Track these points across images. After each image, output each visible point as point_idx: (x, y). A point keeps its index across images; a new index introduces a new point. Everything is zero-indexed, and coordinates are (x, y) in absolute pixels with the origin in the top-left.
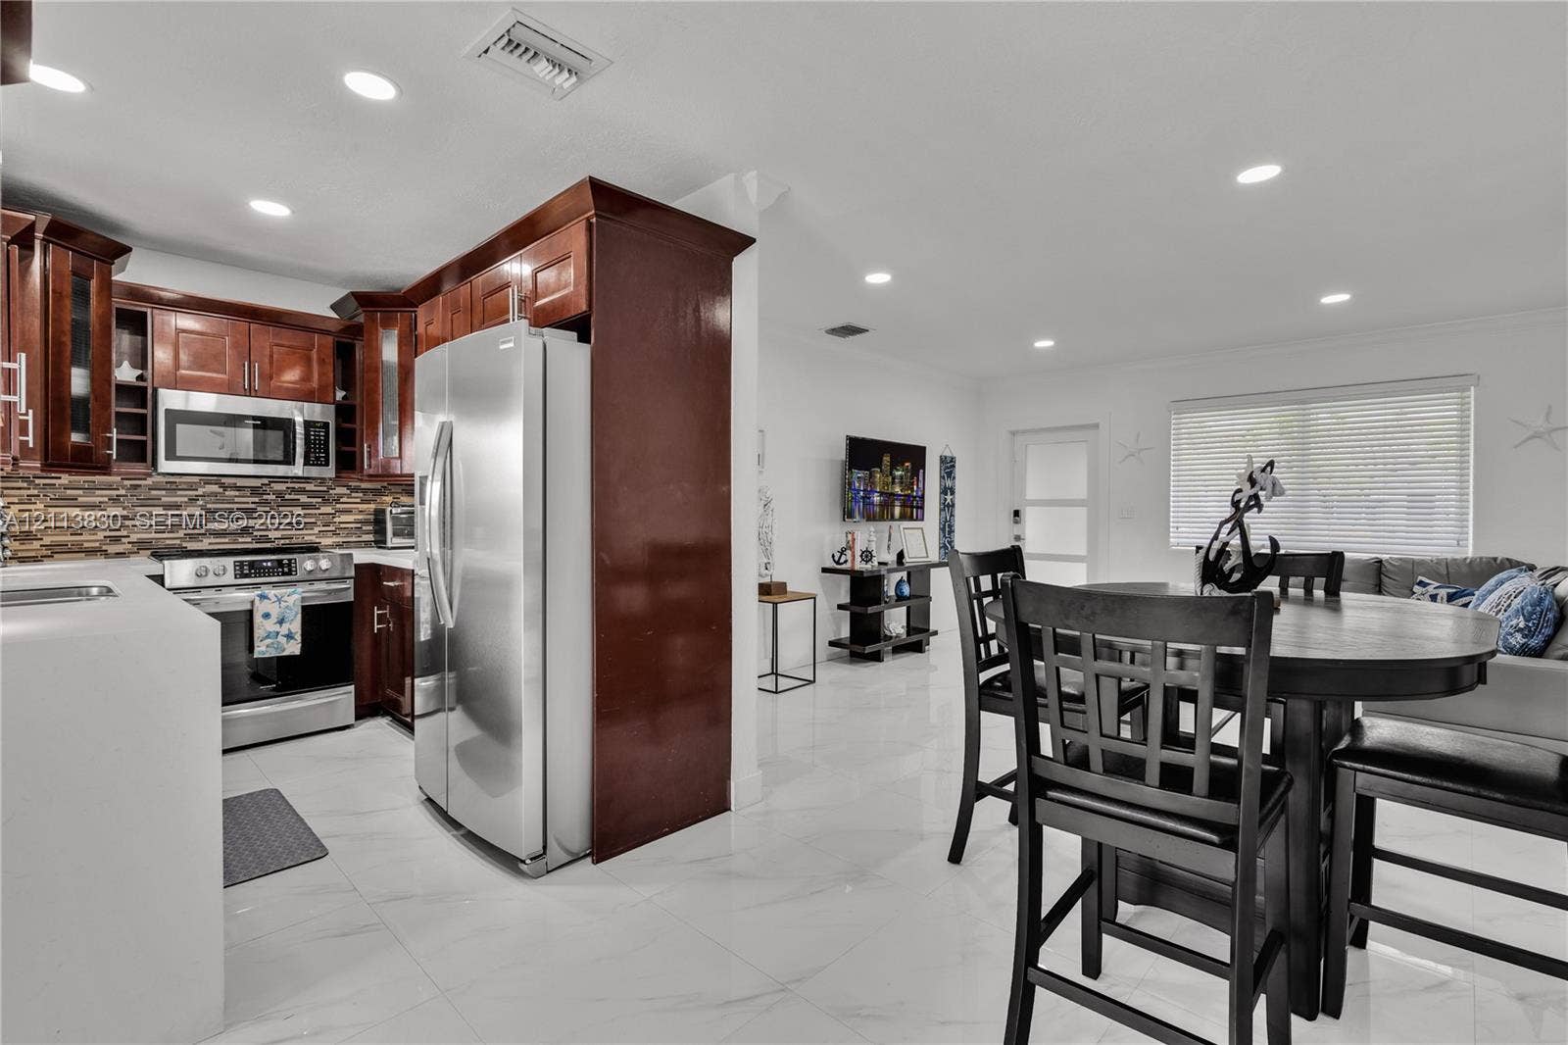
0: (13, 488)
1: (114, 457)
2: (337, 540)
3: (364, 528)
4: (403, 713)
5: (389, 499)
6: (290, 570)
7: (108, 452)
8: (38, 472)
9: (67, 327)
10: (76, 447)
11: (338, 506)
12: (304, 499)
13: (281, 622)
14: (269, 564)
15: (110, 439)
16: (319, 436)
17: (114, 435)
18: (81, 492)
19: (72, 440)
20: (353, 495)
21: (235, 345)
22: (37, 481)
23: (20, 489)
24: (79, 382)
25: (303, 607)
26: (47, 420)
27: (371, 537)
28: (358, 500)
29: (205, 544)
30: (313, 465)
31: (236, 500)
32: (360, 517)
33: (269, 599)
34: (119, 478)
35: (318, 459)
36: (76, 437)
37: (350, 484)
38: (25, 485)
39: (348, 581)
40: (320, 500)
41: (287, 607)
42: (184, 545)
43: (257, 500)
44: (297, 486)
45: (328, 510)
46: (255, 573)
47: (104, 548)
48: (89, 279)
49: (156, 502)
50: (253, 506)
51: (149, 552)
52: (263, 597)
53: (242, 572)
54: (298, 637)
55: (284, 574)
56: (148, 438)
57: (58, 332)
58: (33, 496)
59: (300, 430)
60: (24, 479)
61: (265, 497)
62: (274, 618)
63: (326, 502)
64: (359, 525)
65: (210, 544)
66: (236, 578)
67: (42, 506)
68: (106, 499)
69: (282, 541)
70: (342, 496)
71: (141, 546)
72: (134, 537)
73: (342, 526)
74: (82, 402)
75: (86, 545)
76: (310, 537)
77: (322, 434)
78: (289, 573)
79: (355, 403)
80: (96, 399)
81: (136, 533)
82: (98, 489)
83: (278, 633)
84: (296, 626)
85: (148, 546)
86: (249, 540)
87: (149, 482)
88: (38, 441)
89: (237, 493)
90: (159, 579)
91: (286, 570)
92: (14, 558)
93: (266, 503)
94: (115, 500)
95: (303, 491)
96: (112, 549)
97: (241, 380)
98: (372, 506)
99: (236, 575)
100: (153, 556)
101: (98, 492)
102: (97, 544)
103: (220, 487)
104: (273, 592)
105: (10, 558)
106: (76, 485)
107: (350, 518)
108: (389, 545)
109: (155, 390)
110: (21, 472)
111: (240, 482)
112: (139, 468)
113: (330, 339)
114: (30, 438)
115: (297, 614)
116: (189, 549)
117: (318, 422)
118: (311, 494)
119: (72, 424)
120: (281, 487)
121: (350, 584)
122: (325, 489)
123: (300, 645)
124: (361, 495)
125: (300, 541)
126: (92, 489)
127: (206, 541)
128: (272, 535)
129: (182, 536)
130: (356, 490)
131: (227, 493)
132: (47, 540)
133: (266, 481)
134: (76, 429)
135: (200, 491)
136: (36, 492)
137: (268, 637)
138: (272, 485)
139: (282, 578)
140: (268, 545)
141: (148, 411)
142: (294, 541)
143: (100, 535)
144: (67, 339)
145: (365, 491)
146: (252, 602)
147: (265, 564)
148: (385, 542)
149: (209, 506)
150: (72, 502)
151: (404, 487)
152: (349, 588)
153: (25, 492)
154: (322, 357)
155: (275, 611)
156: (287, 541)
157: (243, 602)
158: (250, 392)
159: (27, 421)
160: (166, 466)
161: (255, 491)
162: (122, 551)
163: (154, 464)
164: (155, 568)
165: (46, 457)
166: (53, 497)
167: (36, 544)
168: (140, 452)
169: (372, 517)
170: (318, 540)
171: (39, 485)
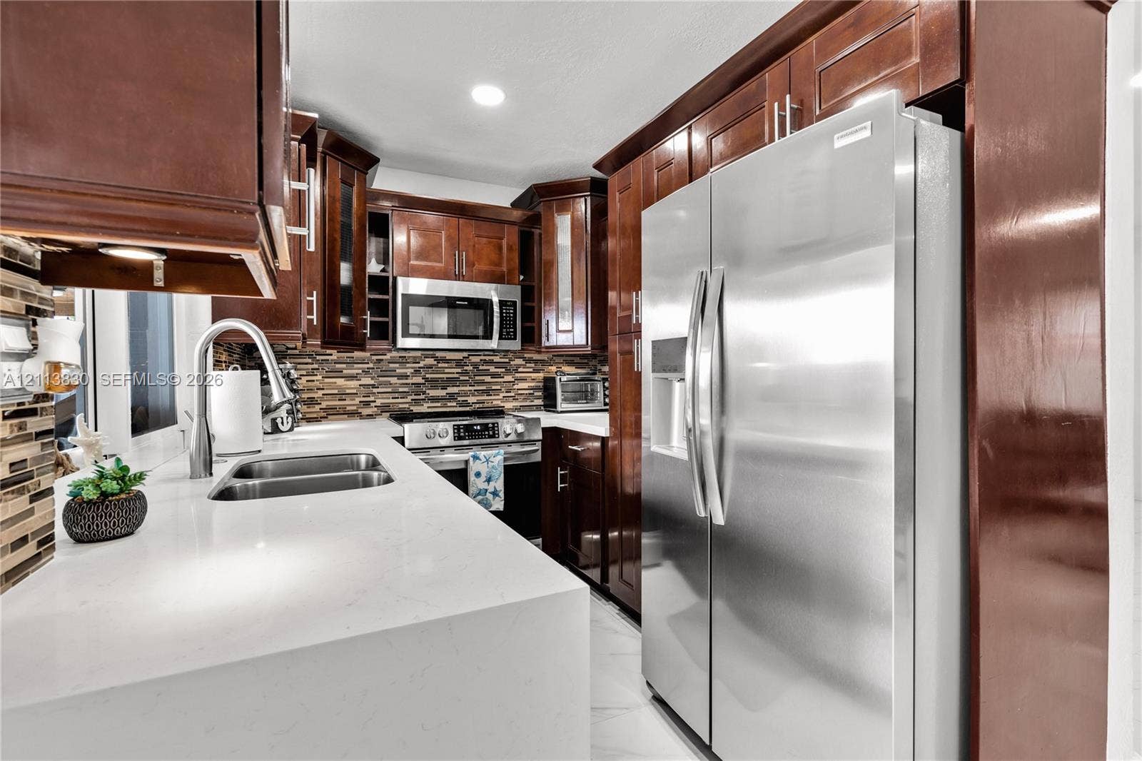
0: (303, 364)
1: (368, 336)
2: (516, 404)
3: (536, 394)
4: (580, 565)
5: (554, 369)
6: (494, 433)
7: (364, 331)
8: (319, 349)
9: (338, 226)
10: (344, 326)
11: (517, 375)
12: (492, 369)
13: (489, 480)
14: (479, 428)
15: (365, 320)
16: (510, 313)
17: (368, 317)
18: (344, 366)
19: (341, 321)
20: (528, 365)
21: (449, 238)
22: (318, 357)
23: (307, 364)
24: (345, 274)
25: (505, 466)
26: (324, 305)
27: (540, 402)
28: (531, 370)
29: (424, 408)
30: (505, 339)
31: (447, 370)
32: (532, 384)
33: (480, 460)
34: (369, 354)
35: (508, 333)
36: (343, 320)
37: (525, 355)
38: (310, 361)
39: (537, 443)
40: (504, 370)
41: (493, 467)
42: (412, 408)
43: (459, 370)
44: (487, 358)
45: (509, 378)
46: (469, 436)
47: (359, 411)
48: (352, 186)
49: (393, 373)
50: (457, 376)
51: (388, 414)
52: (476, 458)
53: (459, 434)
54: (502, 494)
55: (490, 437)
56: (389, 319)
57: (332, 229)
58: (314, 369)
59: (496, 309)
60: (310, 356)
61: (466, 368)
62: (483, 478)
63: (508, 372)
64: (532, 391)
65: (428, 407)
66: (455, 440)
67: (319, 377)
68: (360, 371)
69: (478, 406)
70: (519, 366)
71: (384, 409)
72: (379, 402)
73: (520, 392)
74: (347, 289)
75: (348, 408)
76: (496, 400)
77: (511, 311)
78: (493, 436)
79: (534, 284)
80: (356, 287)
81: (380, 398)
82: (356, 363)
83: (486, 490)
84: (499, 484)
85: (387, 409)
86: (455, 404)
87: (388, 356)
88: (319, 321)
89: (446, 365)
90: (401, 440)
91: (491, 433)
92: (304, 419)
93: (465, 373)
94: (366, 372)
95: (491, 362)
96: (366, 411)
97: (453, 268)
98: (541, 375)
99: (455, 437)
100: (391, 417)
101: (356, 366)
102: (355, 408)
103: (435, 360)
104: (483, 453)
105: (302, 419)
106: (341, 360)
107: (525, 385)
108: (559, 409)
109: (395, 279)
110: (308, 349)
111: (449, 356)
112: (384, 345)
113: (516, 228)
114: (314, 317)
115: (501, 472)
116: (414, 411)
117: (509, 301)
118: (498, 365)
119: (341, 310)
120: (475, 359)
121: (538, 446)
122: (507, 360)
123: (503, 502)
124: (533, 365)
125: (490, 405)
126: (352, 363)
127: (426, 405)
128: (471, 399)
129: (410, 401)
130: (529, 361)
131: (440, 365)
132: (324, 405)
133: (465, 354)
134: (344, 314)
135: (421, 364)
136: (316, 366)
137: (479, 494)
138: (470, 357)
139: (488, 441)
140: (468, 409)
141: (389, 297)
142: (486, 405)
143: (357, 400)
144: (338, 236)
145: (536, 362)
146: (467, 462)
147: (475, 427)
148: (555, 406)
149: (427, 376)
150: (338, 374)
151: (565, 358)
152: (538, 450)
153: (310, 367)
154: (511, 243)
155: (484, 469)
156: (481, 405)
157: (460, 461)
158: (459, 277)
159: (313, 301)
160: (403, 342)
161: (459, 363)
162: (371, 413)
163: (394, 341)
164: (396, 429)
165: (323, 337)
166: (327, 370)
167: (317, 408)
168: (384, 332)
169: (541, 384)
170: (502, 405)
171: (318, 360)
